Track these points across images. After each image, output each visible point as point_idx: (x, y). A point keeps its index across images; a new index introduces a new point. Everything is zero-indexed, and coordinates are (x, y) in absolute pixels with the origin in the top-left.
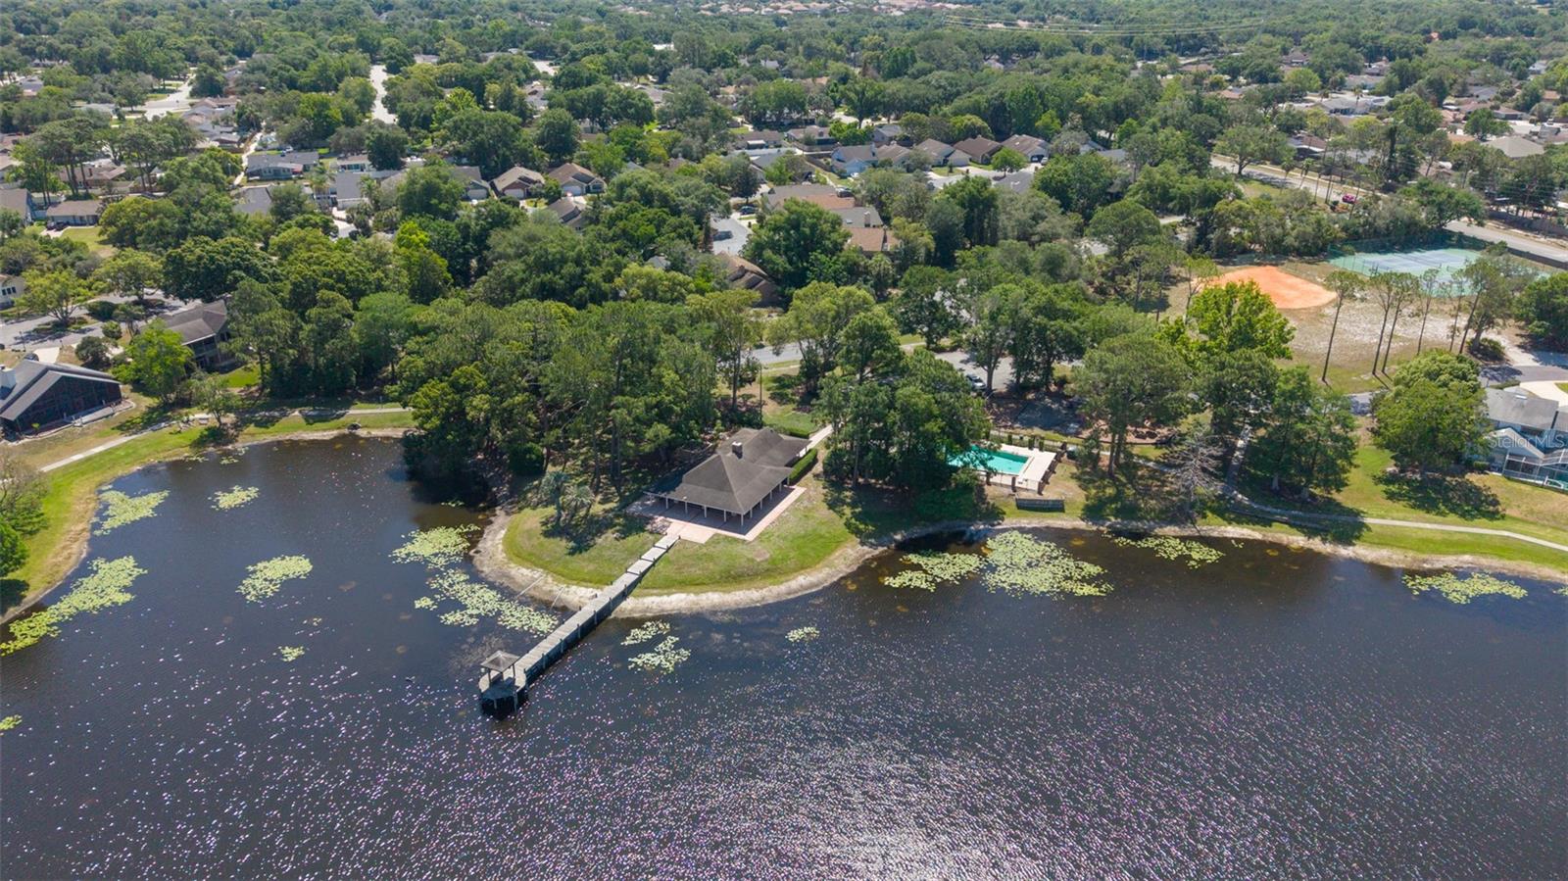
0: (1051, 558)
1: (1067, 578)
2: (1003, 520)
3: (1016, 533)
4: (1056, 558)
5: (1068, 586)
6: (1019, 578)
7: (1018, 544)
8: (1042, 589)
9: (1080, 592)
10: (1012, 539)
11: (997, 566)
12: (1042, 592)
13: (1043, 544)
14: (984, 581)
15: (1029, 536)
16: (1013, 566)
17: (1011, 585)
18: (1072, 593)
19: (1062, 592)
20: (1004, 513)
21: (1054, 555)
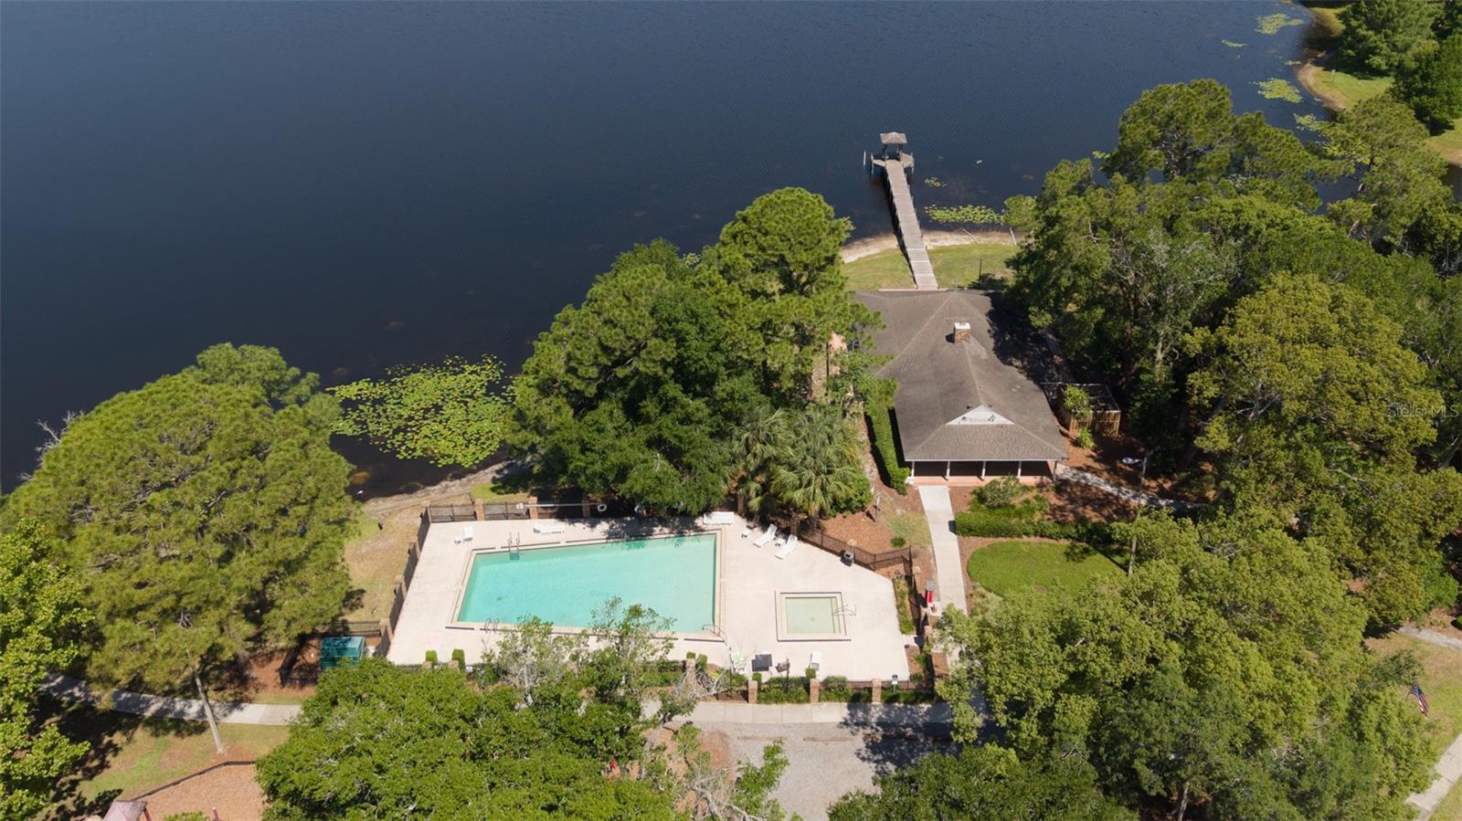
0: (404, 430)
1: (381, 401)
2: (494, 480)
3: (467, 463)
4: (396, 432)
5: (380, 390)
6: (453, 384)
7: (461, 441)
8: (419, 376)
9: (363, 384)
10: (472, 448)
11: (486, 395)
12: (416, 371)
13: (419, 453)
14: (501, 366)
15: (443, 462)
16: (465, 399)
17: (463, 371)
18: (375, 381)
19: (388, 379)
20: (493, 490)
21: (400, 437)
